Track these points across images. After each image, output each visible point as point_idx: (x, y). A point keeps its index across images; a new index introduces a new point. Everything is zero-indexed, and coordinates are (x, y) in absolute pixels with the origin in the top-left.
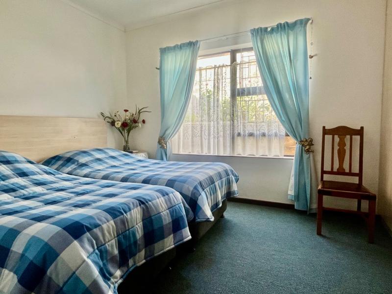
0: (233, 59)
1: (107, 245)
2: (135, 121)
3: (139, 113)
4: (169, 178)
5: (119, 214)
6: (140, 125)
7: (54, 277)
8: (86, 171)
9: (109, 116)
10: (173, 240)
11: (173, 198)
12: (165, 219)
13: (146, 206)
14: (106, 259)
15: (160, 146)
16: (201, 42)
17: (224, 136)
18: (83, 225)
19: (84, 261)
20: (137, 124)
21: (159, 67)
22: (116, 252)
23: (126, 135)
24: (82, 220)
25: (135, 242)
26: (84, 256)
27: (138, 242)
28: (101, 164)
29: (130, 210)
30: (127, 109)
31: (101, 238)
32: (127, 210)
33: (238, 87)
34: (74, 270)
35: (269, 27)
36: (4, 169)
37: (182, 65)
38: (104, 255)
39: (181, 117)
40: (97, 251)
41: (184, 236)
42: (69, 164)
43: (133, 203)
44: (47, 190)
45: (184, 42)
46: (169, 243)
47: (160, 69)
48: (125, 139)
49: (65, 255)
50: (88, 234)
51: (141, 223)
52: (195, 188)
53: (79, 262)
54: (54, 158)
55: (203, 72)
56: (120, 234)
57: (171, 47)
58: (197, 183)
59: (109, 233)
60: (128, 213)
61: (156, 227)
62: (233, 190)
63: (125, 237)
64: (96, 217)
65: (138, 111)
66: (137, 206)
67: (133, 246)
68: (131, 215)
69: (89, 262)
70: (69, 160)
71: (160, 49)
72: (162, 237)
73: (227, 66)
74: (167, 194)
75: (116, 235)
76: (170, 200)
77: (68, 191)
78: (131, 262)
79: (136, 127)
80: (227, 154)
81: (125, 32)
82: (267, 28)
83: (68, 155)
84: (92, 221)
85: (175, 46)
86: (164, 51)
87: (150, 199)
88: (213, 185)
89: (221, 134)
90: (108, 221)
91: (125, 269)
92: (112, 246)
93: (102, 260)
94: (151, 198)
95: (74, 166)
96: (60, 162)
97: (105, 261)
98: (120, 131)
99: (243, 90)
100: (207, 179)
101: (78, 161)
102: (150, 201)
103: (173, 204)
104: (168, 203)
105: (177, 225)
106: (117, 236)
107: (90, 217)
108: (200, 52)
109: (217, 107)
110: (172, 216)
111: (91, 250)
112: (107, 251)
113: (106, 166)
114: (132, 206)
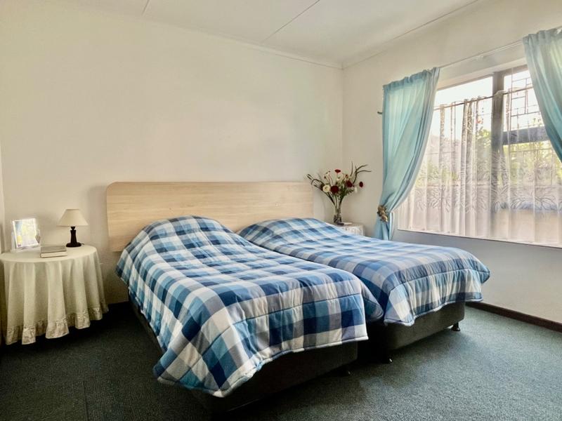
0: (498, 87)
1: (256, 319)
2: (349, 184)
3: (356, 173)
4: (359, 261)
5: (274, 291)
6: (356, 189)
7: (205, 334)
8: (278, 244)
9: (318, 179)
10: (341, 335)
11: (348, 285)
12: (332, 309)
13: (309, 289)
14: (255, 331)
15: (380, 218)
16: (442, 69)
17: (478, 208)
18: (234, 295)
19: (229, 327)
20: (352, 188)
21: (381, 111)
22: (266, 329)
23: (338, 201)
24: (236, 290)
25: (291, 325)
26: (231, 322)
27: (295, 326)
28: (296, 237)
29: (287, 290)
30: (339, 169)
31: (251, 311)
32: (284, 289)
33: (505, 129)
34: (220, 332)
35: (559, 28)
36: (201, 235)
37: (413, 103)
38: (253, 328)
39: (409, 179)
40: (245, 322)
41: (356, 334)
42: (264, 234)
43: (293, 284)
44: (232, 260)
45: (416, 73)
46: (335, 338)
47: (382, 114)
48: (336, 207)
49: (216, 318)
50: (238, 304)
51: (301, 306)
52: (389, 278)
53: (225, 327)
54: (251, 227)
55: (447, 111)
56: (272, 313)
57: (397, 82)
58: (393, 272)
59: (260, 308)
60: (284, 293)
61: (319, 314)
62: (469, 291)
63: (278, 317)
64: (249, 291)
65: (354, 171)
66: (297, 287)
67: (288, 329)
68: (288, 295)
69: (233, 328)
70: (265, 230)
71: (384, 86)
72: (327, 328)
73: (486, 98)
74: (341, 280)
75: (267, 312)
76: (343, 287)
77: (247, 263)
78: (284, 345)
79: (351, 191)
80: (483, 236)
81: (343, 69)
82: (555, 30)
83: (265, 225)
84: (245, 294)
85: (403, 80)
86: (390, 88)
87: (315, 282)
88: (425, 278)
89: (472, 203)
90: (260, 296)
91: (277, 350)
92: (262, 321)
93: (250, 331)
94: (318, 281)
95: (268, 237)
96: (257, 232)
97: (253, 334)
98: (330, 197)
99: (513, 134)
100: (413, 269)
101: (273, 232)
102: (315, 284)
103: (348, 293)
104: (340, 291)
105: (348, 319)
106: (269, 313)
107: (245, 290)
108: (439, 84)
109: (467, 162)
110: (342, 307)
111: (239, 319)
112: (255, 325)
113: (303, 240)
114: (290, 287)
